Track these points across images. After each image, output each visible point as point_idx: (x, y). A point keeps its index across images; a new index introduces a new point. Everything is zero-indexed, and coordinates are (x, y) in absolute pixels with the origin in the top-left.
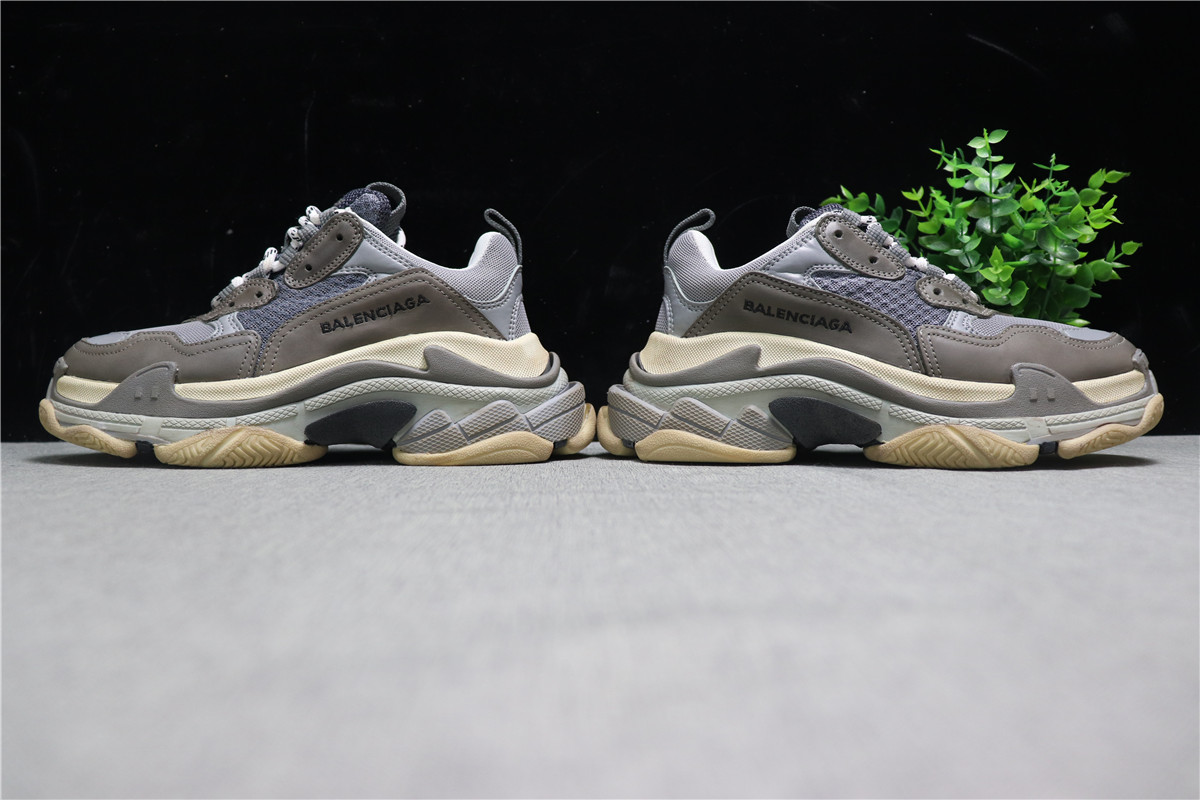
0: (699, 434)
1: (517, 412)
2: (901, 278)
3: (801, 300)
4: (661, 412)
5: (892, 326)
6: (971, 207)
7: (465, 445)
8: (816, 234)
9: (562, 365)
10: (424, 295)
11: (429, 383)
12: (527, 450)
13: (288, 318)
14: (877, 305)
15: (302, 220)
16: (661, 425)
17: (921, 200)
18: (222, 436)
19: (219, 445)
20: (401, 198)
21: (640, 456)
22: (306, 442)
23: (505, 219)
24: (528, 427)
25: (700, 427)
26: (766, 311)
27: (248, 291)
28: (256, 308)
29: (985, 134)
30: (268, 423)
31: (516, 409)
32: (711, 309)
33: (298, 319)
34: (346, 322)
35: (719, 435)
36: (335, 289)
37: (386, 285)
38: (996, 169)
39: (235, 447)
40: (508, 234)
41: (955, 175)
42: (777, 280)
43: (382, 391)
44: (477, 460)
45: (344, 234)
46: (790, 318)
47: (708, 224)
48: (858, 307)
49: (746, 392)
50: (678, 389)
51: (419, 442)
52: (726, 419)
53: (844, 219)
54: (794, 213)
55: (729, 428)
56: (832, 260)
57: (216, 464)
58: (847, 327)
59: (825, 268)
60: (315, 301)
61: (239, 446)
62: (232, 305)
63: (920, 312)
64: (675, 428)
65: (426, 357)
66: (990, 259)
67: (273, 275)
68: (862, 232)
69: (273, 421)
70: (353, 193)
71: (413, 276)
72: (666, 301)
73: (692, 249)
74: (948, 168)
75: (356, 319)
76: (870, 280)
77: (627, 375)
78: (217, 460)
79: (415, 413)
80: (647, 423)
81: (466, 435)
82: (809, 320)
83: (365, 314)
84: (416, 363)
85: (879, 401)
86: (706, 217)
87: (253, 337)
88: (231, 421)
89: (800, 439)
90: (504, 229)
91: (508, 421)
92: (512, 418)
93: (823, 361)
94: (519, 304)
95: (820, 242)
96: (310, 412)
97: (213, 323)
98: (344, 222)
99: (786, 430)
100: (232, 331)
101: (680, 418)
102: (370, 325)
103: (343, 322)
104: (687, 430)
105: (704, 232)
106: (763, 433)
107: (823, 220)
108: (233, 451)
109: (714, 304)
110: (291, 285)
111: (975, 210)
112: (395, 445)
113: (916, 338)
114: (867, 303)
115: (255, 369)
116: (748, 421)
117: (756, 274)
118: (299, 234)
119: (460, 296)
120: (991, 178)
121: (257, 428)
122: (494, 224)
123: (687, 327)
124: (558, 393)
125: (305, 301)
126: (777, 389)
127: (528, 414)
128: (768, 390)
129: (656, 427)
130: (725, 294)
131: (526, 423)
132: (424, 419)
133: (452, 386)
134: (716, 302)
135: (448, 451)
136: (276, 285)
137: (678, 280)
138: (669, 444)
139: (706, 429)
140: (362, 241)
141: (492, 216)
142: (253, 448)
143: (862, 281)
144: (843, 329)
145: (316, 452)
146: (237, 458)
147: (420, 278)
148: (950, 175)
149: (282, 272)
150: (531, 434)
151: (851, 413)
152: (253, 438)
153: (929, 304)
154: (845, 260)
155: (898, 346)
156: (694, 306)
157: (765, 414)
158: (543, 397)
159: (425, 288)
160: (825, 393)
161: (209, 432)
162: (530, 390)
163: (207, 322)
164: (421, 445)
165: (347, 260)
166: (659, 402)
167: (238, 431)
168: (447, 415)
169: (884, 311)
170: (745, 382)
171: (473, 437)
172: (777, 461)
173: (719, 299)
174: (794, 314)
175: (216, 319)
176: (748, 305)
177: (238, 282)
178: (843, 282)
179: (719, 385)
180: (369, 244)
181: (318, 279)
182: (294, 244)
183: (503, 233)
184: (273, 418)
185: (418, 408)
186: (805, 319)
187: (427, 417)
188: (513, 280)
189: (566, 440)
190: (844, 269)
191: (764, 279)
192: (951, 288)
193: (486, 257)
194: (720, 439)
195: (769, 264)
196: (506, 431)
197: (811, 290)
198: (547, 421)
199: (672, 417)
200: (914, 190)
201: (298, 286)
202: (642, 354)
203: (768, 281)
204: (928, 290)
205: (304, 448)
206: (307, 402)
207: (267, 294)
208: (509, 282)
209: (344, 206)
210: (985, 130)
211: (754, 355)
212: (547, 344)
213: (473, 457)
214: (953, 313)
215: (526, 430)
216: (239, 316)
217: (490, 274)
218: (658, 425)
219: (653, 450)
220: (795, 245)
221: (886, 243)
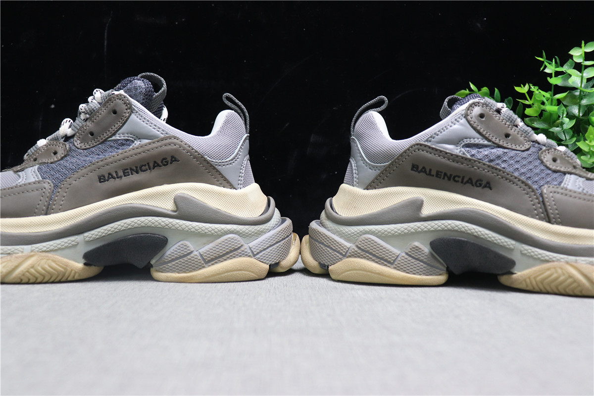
0: (377, 262)
1: (243, 243)
2: (528, 150)
3: (455, 164)
4: (348, 245)
5: (523, 185)
6: (565, 97)
7: (204, 267)
8: (466, 116)
9: (276, 206)
10: (176, 156)
11: (178, 221)
12: (250, 271)
13: (74, 171)
14: (511, 169)
15: (90, 99)
16: (348, 254)
17: (527, 92)
18: (19, 260)
19: (17, 267)
20: (163, 84)
21: (333, 276)
22: (85, 264)
23: (237, 101)
24: (251, 254)
25: (378, 257)
26: (428, 173)
27: (47, 150)
28: (52, 163)
29: (583, 45)
30: (56, 250)
31: (241, 241)
32: (386, 170)
33: (81, 172)
34: (117, 175)
35: (392, 264)
36: (110, 150)
37: (147, 148)
38: (586, 70)
39: (29, 269)
40: (239, 111)
41: (553, 75)
42: (437, 150)
43: (142, 227)
44: (212, 279)
45: (118, 110)
46: (446, 178)
47: (383, 107)
48: (497, 171)
49: (412, 233)
50: (362, 228)
51: (170, 265)
52: (396, 251)
53: (486, 105)
54: (446, 100)
55: (399, 259)
56: (477, 135)
57: (14, 281)
58: (488, 185)
59: (472, 141)
60: (95, 158)
61: (33, 267)
62: (35, 160)
63: (543, 175)
64: (359, 257)
65: (175, 202)
66: (586, 135)
67: (67, 138)
68: (499, 115)
69: (60, 249)
70: (126, 81)
71: (167, 141)
72: (353, 163)
73: (372, 124)
74: (547, 71)
75: (124, 173)
76: (505, 150)
77: (323, 214)
78: (15, 278)
79: (166, 244)
80: (338, 252)
81: (204, 260)
82: (460, 180)
83: (131, 169)
84: (168, 206)
85: (513, 242)
86: (381, 103)
87: (48, 185)
88: (27, 248)
89: (452, 269)
90: (236, 108)
91: (236, 250)
92: (239, 248)
93: (471, 211)
94: (246, 162)
95: (469, 122)
96: (88, 242)
97: (20, 173)
98: (118, 101)
99: (442, 261)
100: (32, 179)
101: (363, 250)
102: (134, 178)
103: (114, 175)
104: (368, 259)
105: (379, 112)
106: (425, 263)
107: (471, 106)
108: (28, 271)
109: (389, 166)
110: (79, 146)
111: (568, 100)
112: (152, 266)
113: (541, 195)
114: (504, 168)
115: (48, 208)
116: (413, 254)
117: (421, 145)
118: (85, 109)
119: (202, 157)
120: (582, 77)
121: (47, 254)
122: (229, 104)
123: (368, 182)
124: (273, 228)
125: (88, 159)
126: (436, 231)
127: (251, 245)
128: (429, 231)
129: (344, 256)
130: (398, 158)
131: (249, 251)
132: (174, 248)
133: (195, 224)
134: (390, 164)
135: (191, 271)
136: (67, 146)
137: (361, 147)
138: (355, 270)
139: (382, 259)
140: (130, 114)
141: (228, 98)
142: (44, 269)
143: (500, 151)
144: (485, 186)
145: (94, 270)
146: (31, 277)
147: (173, 143)
148: (550, 75)
149: (73, 136)
150: (253, 260)
151: (492, 251)
152: (43, 262)
153: (550, 169)
154: (487, 135)
155: (528, 201)
156: (374, 167)
157: (426, 249)
158: (262, 232)
159: (176, 151)
160: (472, 235)
161: (9, 257)
162: (253, 227)
163: (16, 172)
164: (171, 267)
165: (120, 129)
166: (348, 238)
167: (32, 256)
168: (190, 245)
169: (516, 174)
170: (412, 225)
171: (209, 261)
172: (435, 284)
173: (392, 162)
174: (449, 175)
175: (22, 170)
176: (415, 167)
177: (41, 143)
178: (486, 152)
179: (392, 227)
180: (135, 117)
181: (98, 143)
182: (83, 116)
183: (236, 111)
184: (59, 246)
185: (169, 239)
186: (457, 179)
187: (176, 246)
188: (242, 145)
189: (279, 262)
190: (486, 142)
191: (427, 148)
192: (564, 157)
193: (222, 128)
194: (392, 266)
195: (431, 137)
196: (234, 257)
197: (463, 158)
198: (265, 249)
199: (356, 249)
200: (522, 85)
201: (84, 147)
202: (335, 199)
203: (430, 150)
204: (547, 158)
205: (83, 269)
206: (86, 234)
207: (61, 153)
208: (239, 147)
209: (120, 89)
210: (583, 42)
211: (418, 205)
212: (266, 191)
213: (209, 277)
214: (568, 176)
215: (249, 256)
216: (39, 169)
217: (225, 141)
218: (346, 254)
219: (342, 273)
220: (451, 124)
221: (516, 123)
